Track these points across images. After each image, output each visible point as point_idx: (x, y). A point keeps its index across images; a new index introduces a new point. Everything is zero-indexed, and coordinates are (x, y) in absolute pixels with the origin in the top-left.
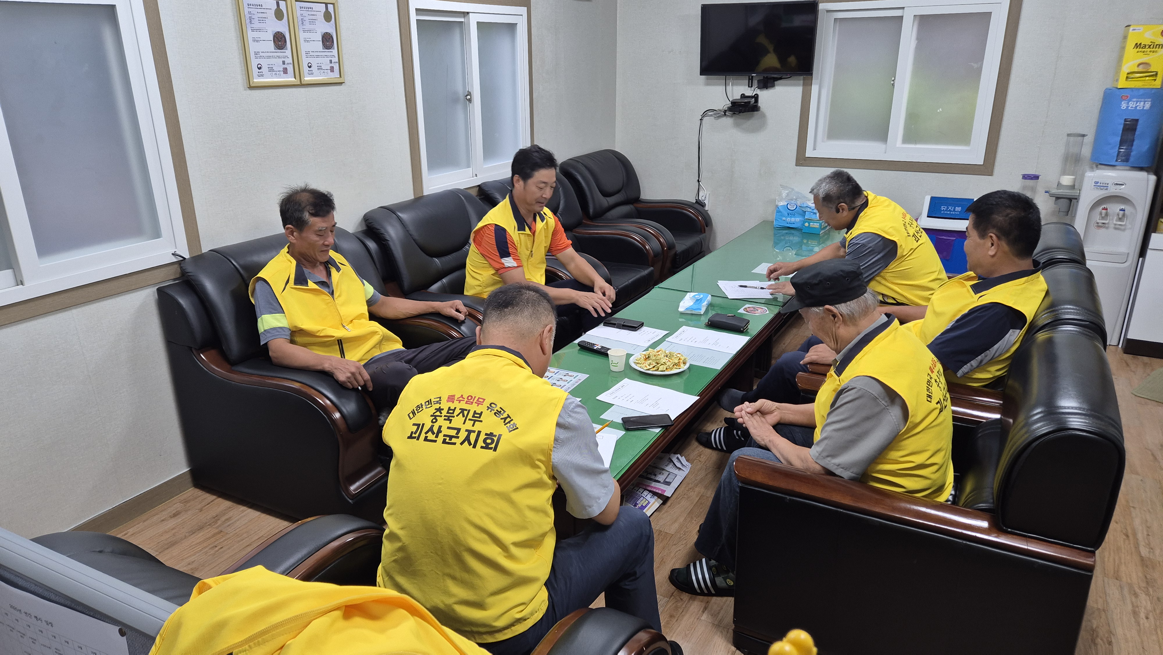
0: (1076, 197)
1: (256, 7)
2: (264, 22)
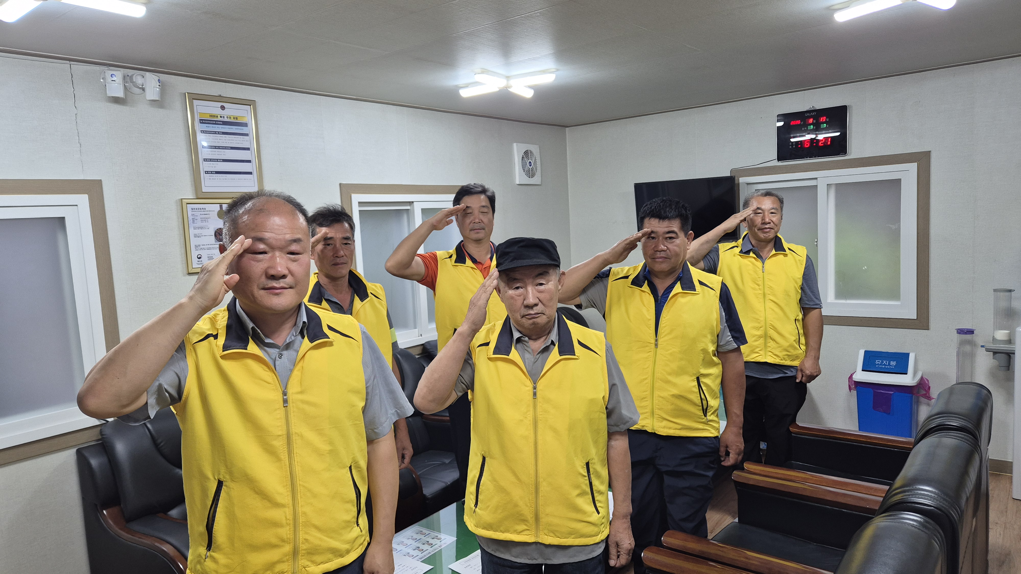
0: (1013, 352)
1: (200, 210)
2: (206, 221)
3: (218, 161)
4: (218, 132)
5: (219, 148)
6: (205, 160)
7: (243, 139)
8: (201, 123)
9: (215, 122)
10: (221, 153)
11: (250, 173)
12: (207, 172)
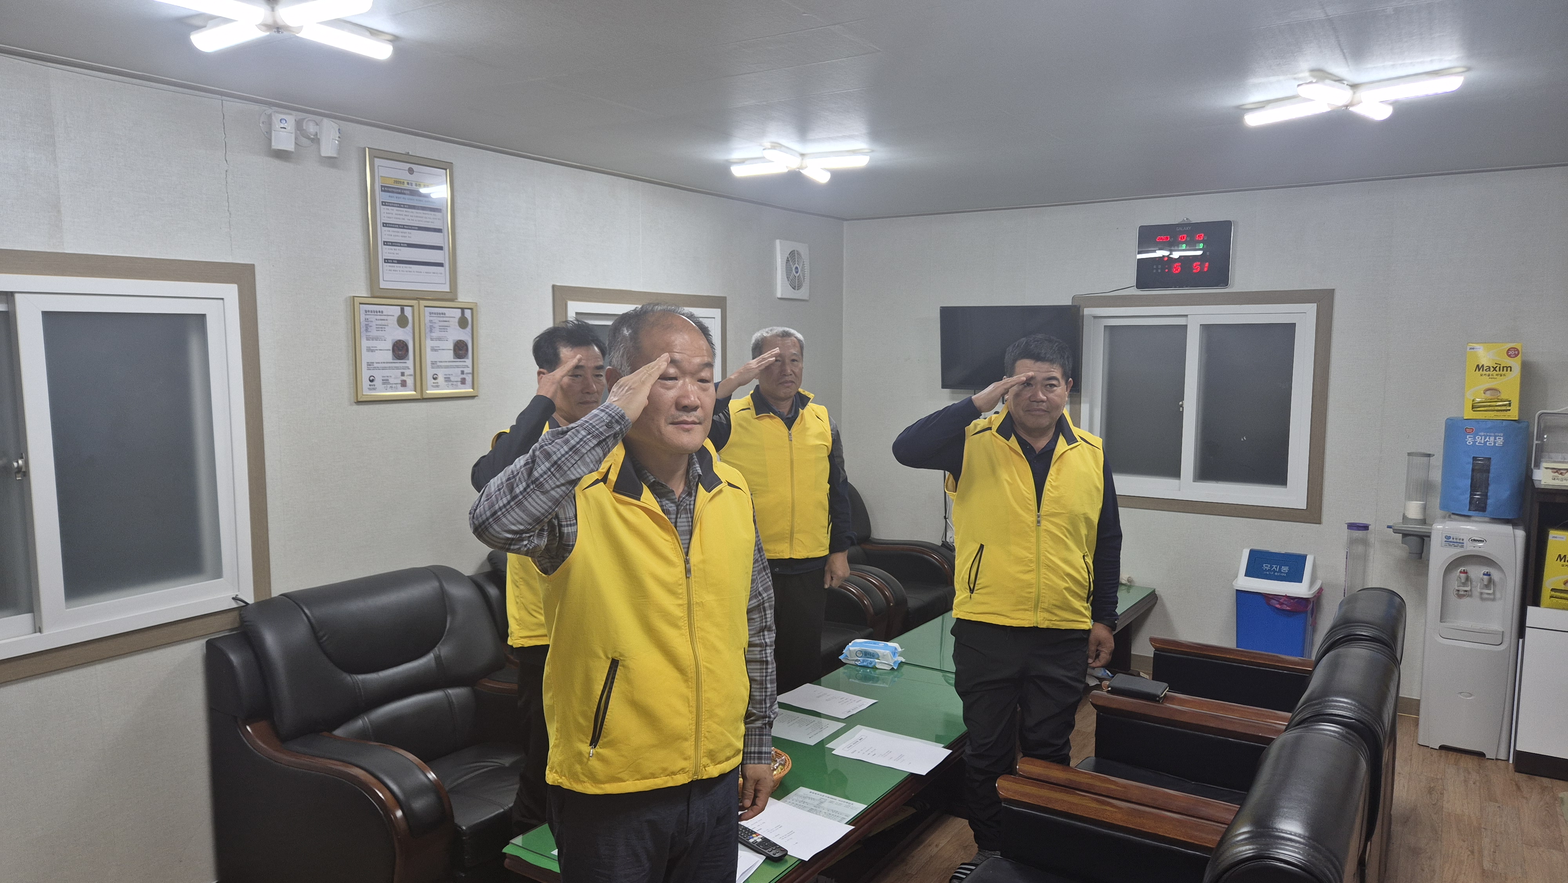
1: (376, 314)
2: (383, 329)
3: (401, 246)
4: (404, 205)
5: (403, 227)
6: (386, 243)
7: (434, 217)
8: (382, 191)
9: (400, 191)
10: (405, 235)
11: (441, 265)
12: (387, 261)
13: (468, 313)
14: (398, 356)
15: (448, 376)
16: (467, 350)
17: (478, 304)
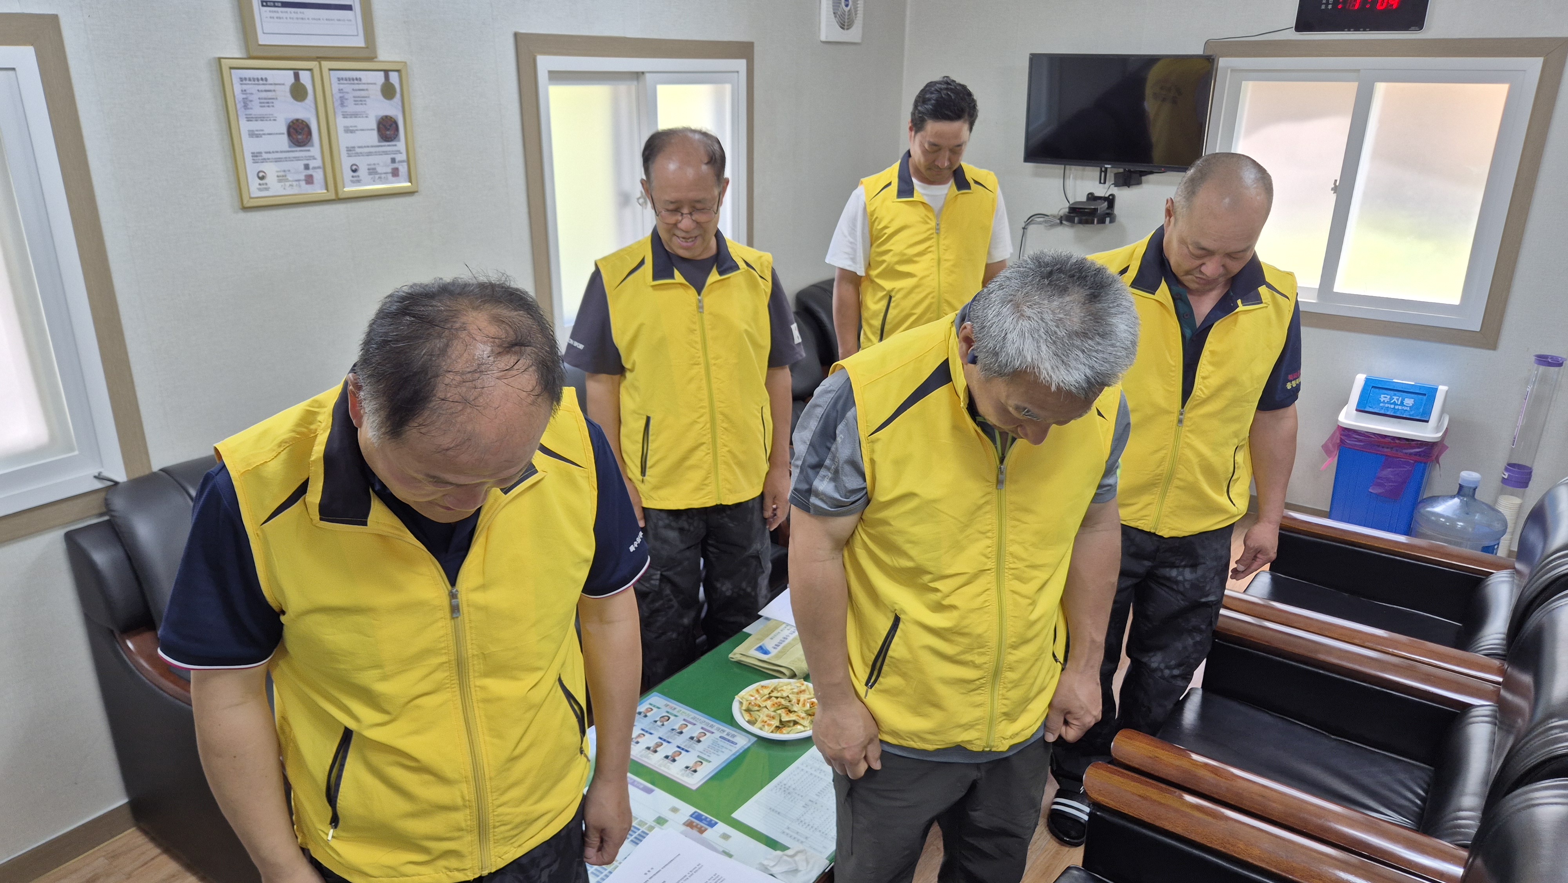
1: (256, 82)
2: (271, 105)
11: (348, 7)
12: (265, 3)
13: (394, 78)
14: (299, 142)
15: (373, 167)
16: (397, 129)
17: (408, 63)
